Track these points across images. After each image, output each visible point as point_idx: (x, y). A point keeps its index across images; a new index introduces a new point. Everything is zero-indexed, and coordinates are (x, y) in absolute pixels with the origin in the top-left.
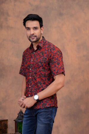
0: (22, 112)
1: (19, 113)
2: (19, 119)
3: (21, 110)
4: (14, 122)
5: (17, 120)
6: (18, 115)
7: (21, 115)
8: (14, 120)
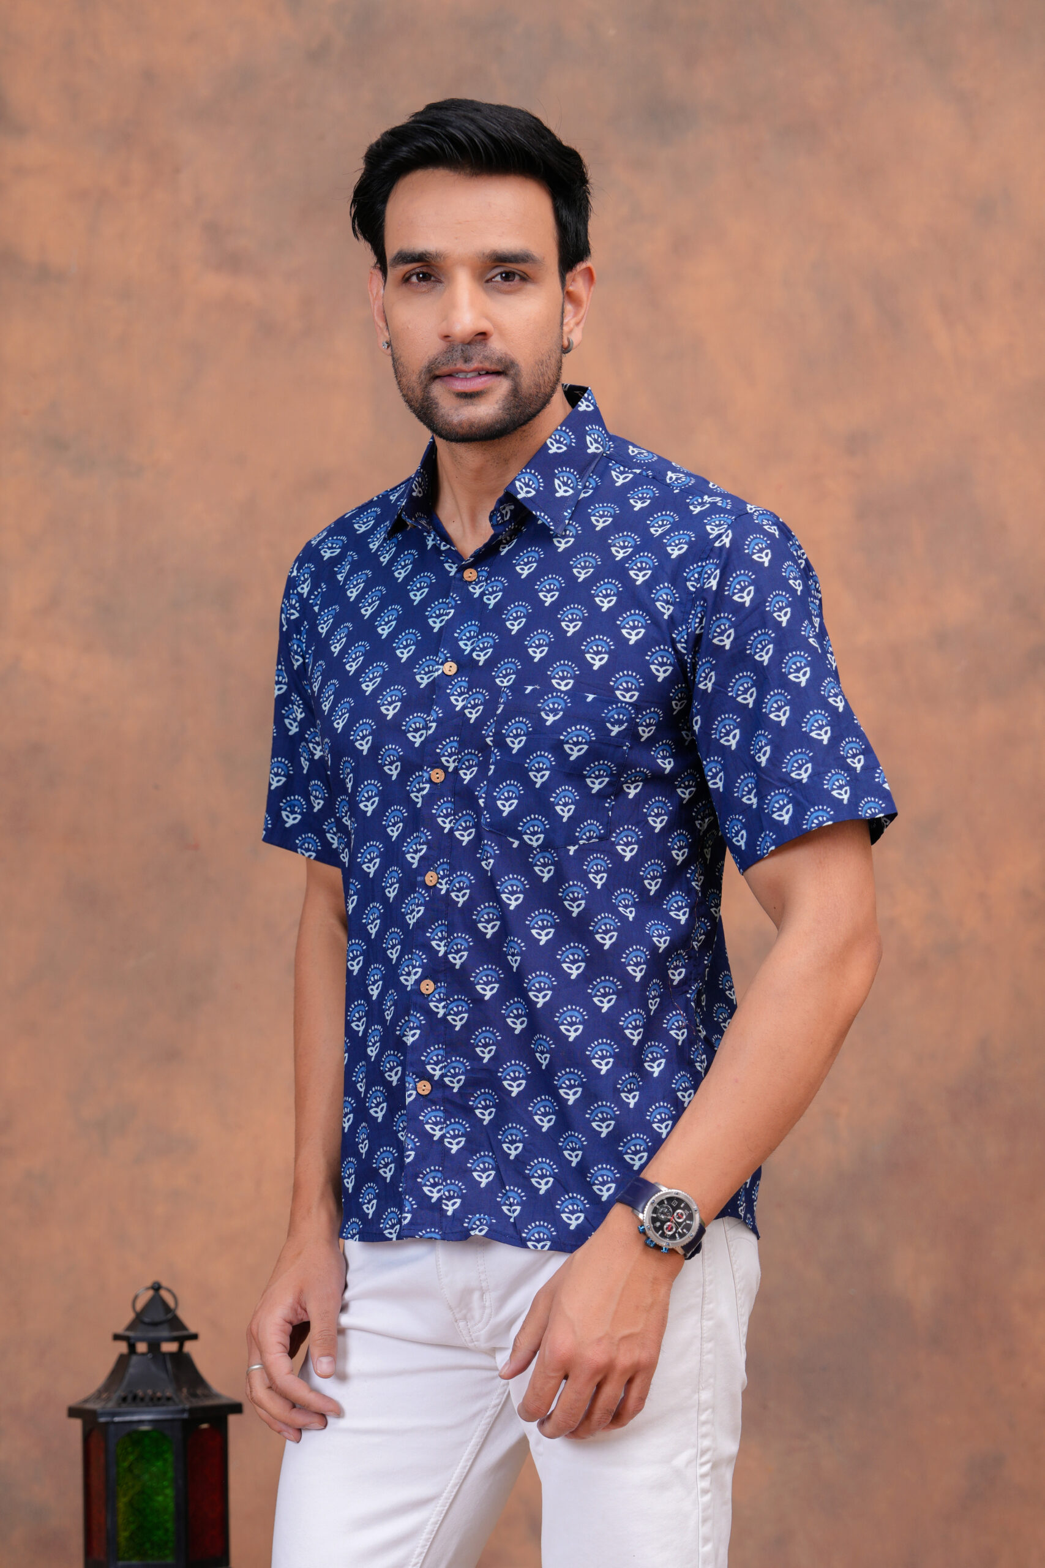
0: (167, 1308)
1: (139, 1320)
2: (132, 1399)
3: (157, 1287)
4: (77, 1424)
5: (110, 1406)
6: (122, 1347)
7: (154, 1346)
8: (74, 1412)
